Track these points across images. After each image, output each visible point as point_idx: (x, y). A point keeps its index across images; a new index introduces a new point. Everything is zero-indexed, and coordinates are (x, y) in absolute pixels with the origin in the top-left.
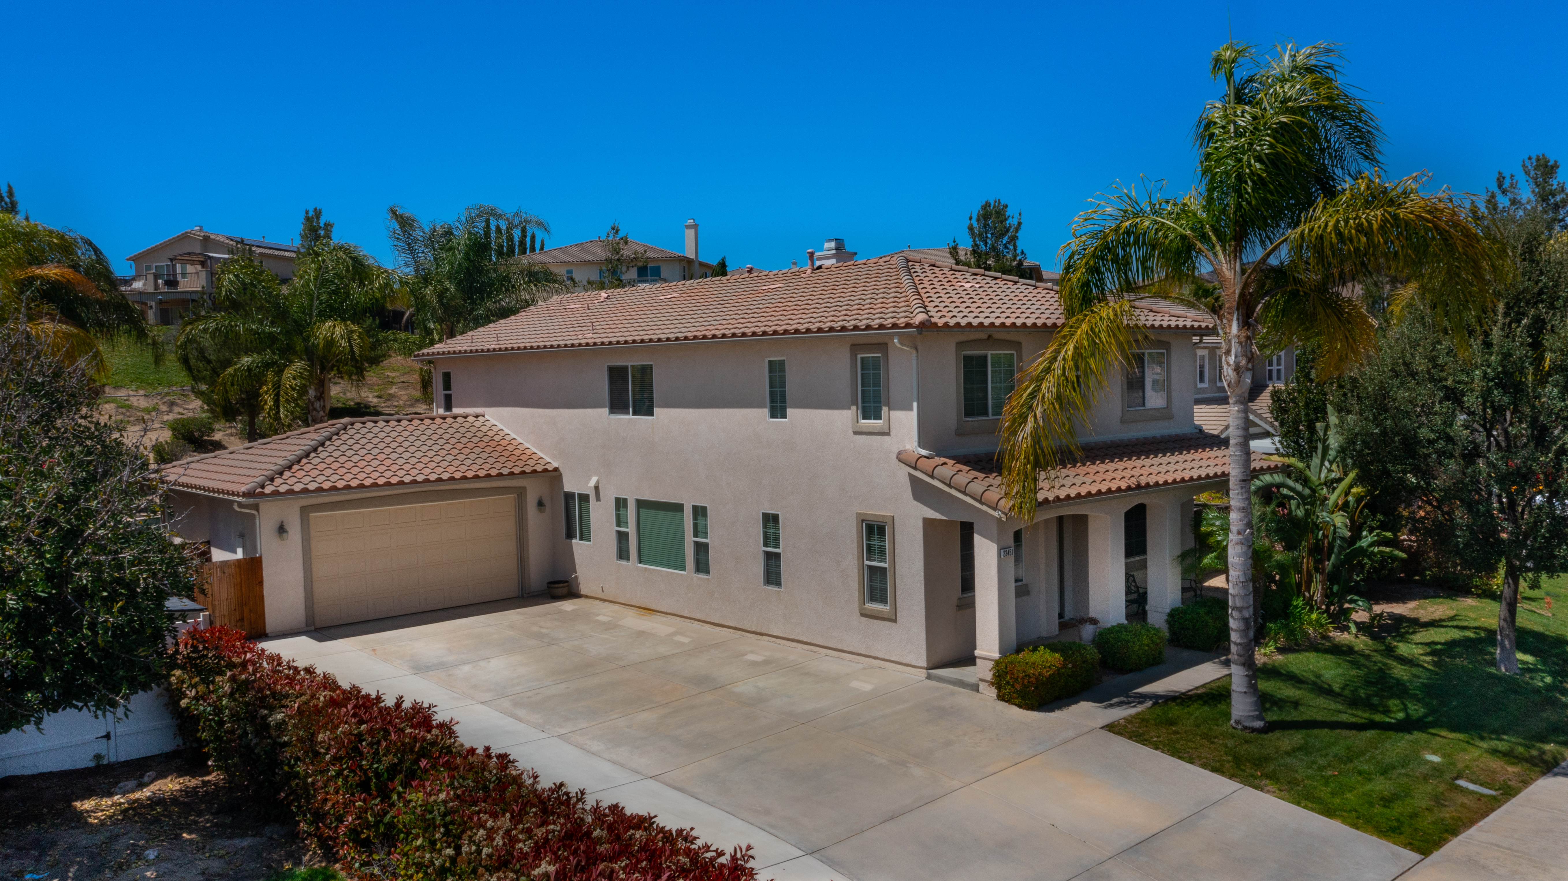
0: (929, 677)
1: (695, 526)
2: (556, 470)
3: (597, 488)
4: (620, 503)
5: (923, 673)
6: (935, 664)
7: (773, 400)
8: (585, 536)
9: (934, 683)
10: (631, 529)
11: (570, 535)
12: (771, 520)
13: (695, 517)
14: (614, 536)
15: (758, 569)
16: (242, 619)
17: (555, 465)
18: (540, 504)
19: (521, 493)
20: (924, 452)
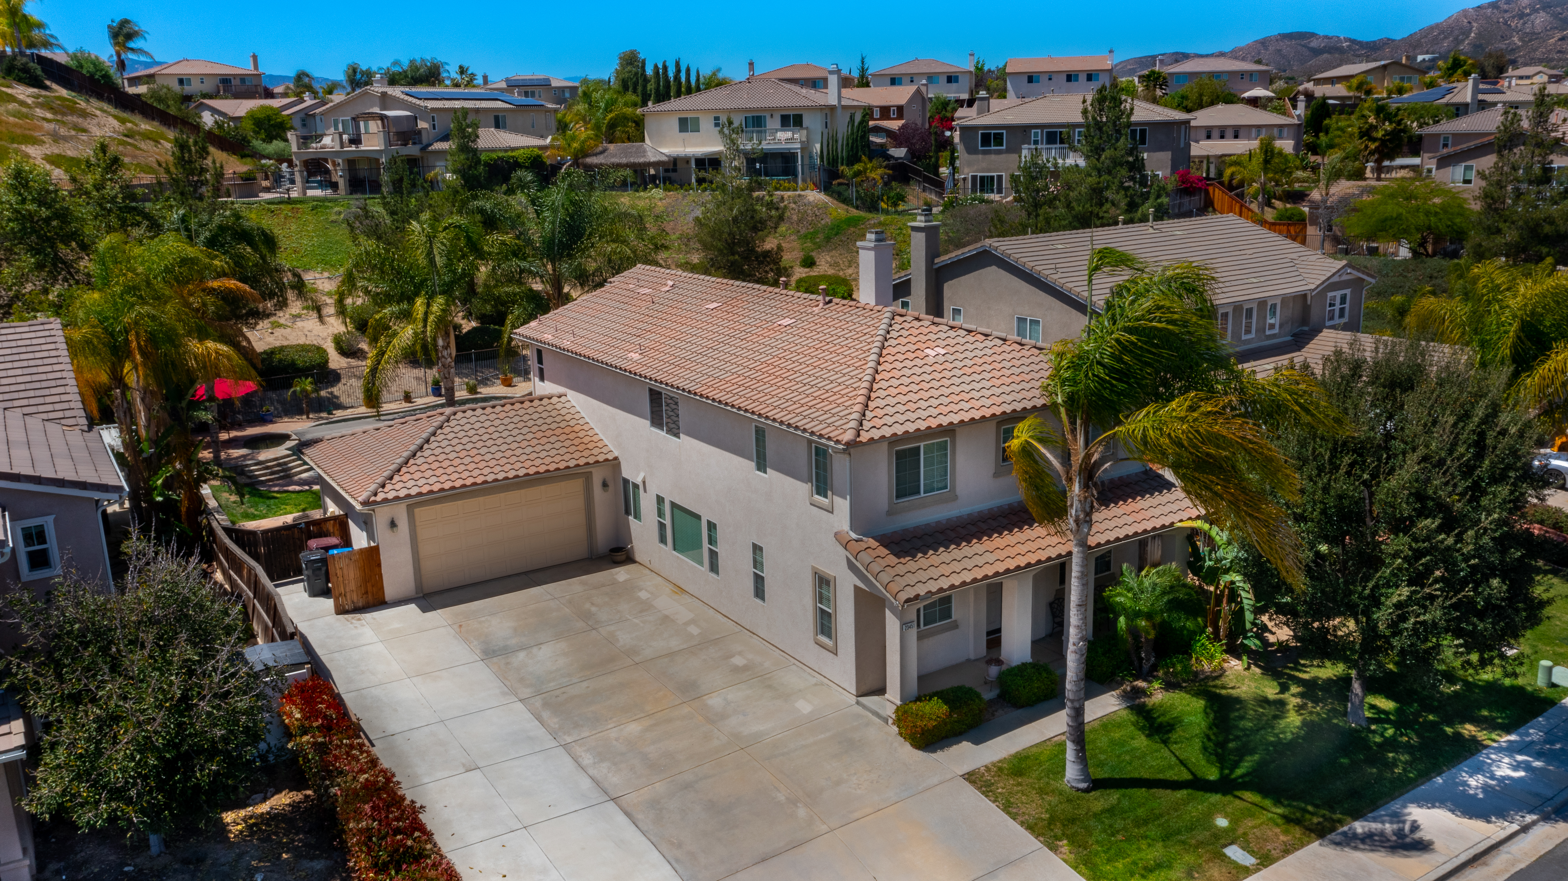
0: (858, 703)
1: (710, 537)
2: (616, 458)
3: (644, 482)
4: (660, 500)
5: (853, 699)
6: (861, 694)
7: (758, 457)
8: (637, 516)
9: (859, 709)
10: (668, 522)
11: (628, 512)
12: (757, 549)
13: (709, 530)
14: (656, 524)
15: (749, 584)
16: (366, 593)
17: (616, 454)
18: (605, 485)
19: (588, 477)
20: (854, 536)
